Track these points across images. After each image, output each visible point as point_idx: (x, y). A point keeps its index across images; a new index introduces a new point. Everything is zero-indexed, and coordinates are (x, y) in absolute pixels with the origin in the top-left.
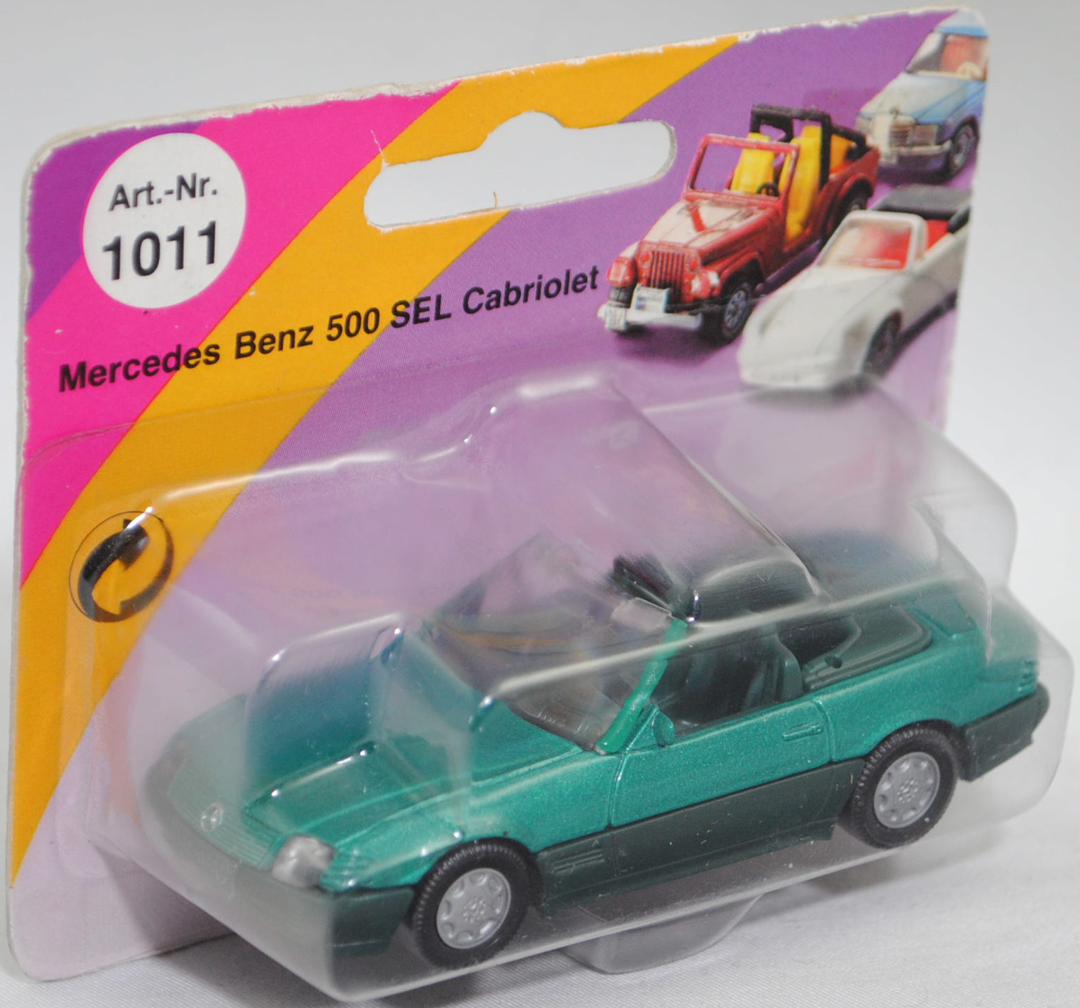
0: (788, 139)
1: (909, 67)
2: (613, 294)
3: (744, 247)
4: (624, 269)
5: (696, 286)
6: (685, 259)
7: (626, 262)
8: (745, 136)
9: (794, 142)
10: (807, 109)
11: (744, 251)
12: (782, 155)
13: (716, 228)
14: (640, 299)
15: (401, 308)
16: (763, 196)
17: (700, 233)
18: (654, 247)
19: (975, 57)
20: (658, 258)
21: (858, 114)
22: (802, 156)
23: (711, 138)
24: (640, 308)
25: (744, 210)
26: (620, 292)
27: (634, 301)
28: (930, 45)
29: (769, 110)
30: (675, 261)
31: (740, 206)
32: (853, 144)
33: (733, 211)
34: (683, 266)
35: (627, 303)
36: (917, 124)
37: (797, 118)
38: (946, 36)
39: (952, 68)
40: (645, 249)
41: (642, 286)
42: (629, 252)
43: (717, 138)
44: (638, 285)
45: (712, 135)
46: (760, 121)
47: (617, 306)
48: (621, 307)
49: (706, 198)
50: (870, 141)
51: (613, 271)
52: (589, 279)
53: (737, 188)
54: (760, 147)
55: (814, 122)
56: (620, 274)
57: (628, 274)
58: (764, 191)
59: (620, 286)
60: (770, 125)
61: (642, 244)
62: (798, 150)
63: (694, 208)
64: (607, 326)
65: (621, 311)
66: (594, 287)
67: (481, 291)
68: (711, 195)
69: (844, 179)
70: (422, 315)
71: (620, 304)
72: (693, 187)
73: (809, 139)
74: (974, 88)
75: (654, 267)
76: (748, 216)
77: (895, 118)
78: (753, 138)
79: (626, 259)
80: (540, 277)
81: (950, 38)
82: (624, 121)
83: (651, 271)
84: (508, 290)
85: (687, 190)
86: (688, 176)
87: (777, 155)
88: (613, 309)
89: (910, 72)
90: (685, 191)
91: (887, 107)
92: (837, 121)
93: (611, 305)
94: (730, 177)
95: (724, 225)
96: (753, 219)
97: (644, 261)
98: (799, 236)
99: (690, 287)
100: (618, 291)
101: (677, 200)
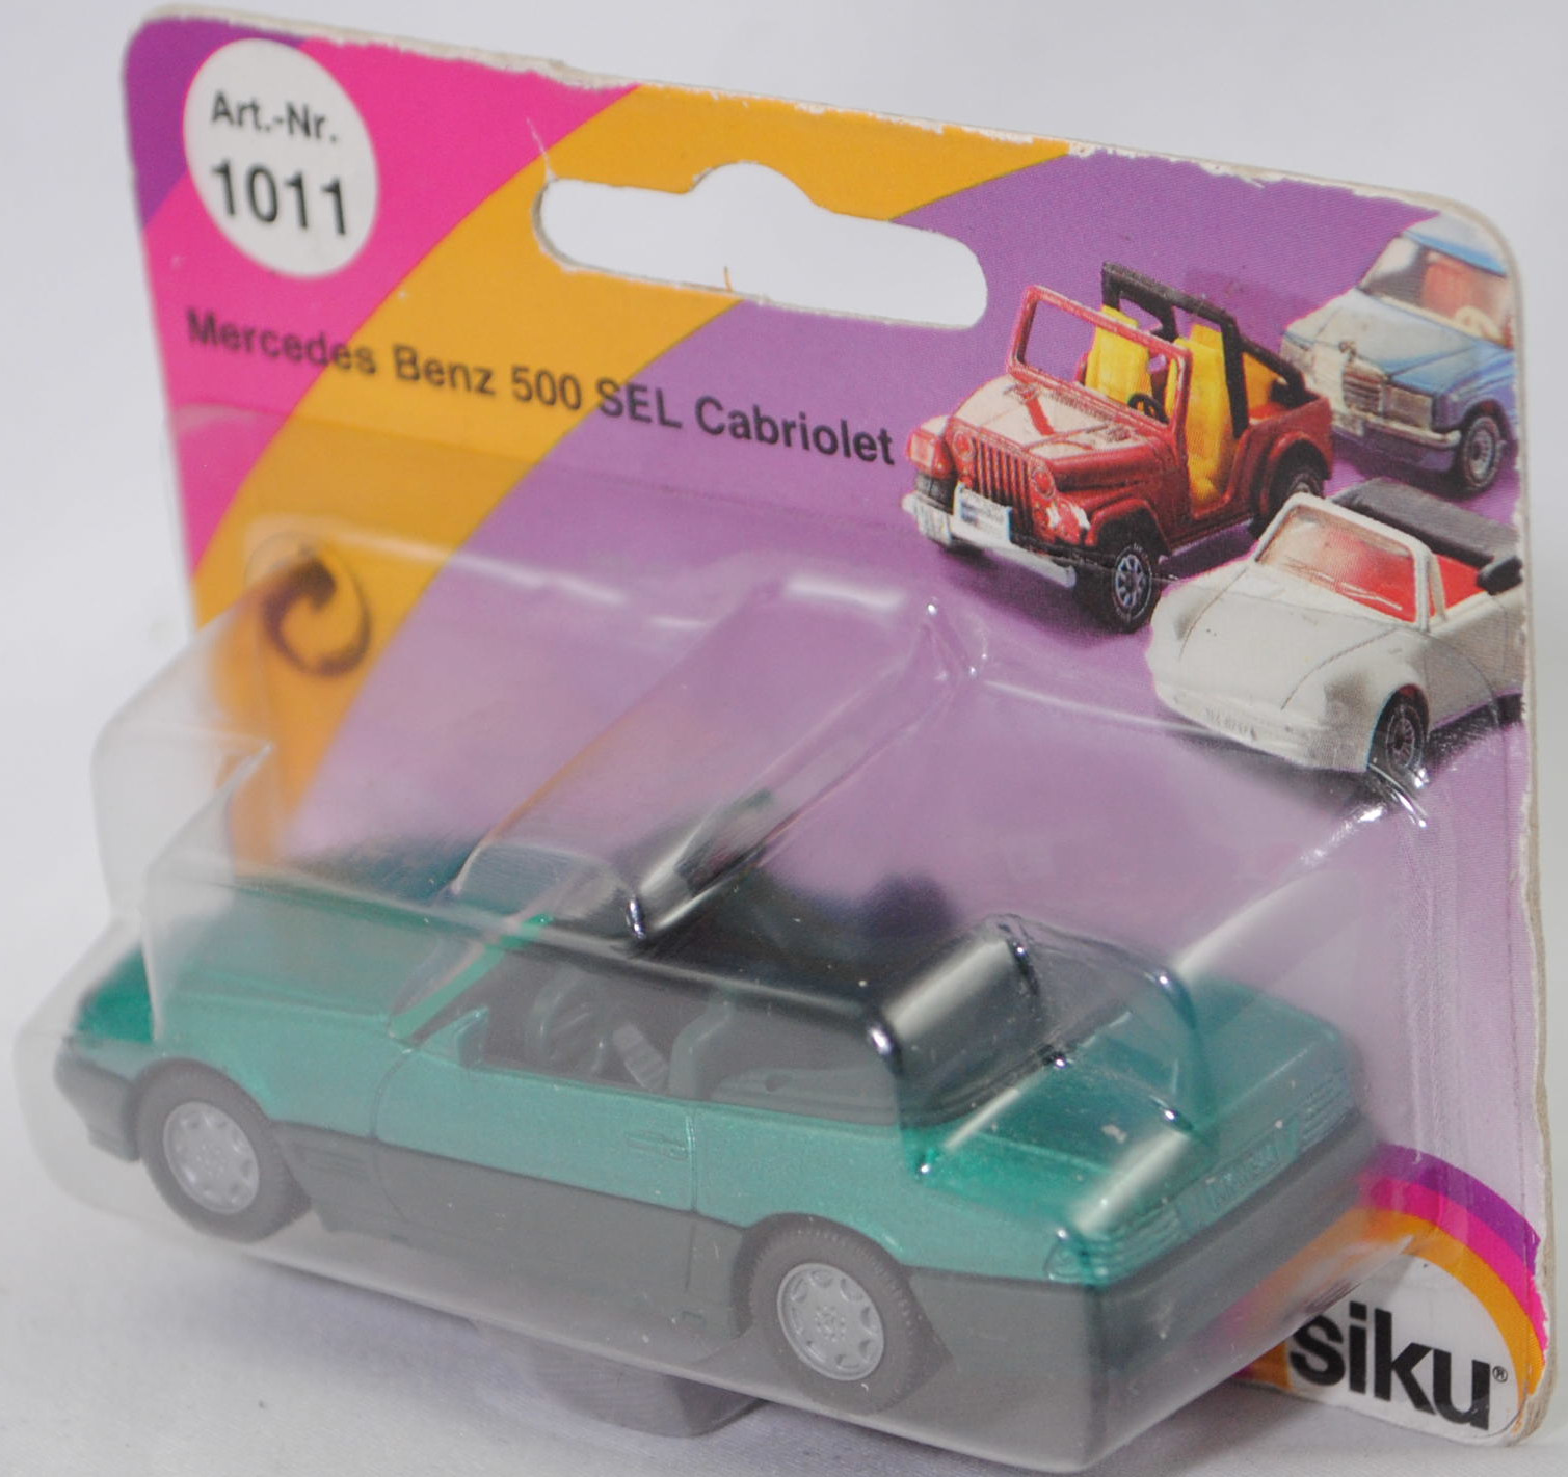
0: (1169, 333)
1: (1365, 282)
2: (921, 483)
3: (1123, 485)
4: (931, 451)
5: (1054, 518)
6: (1029, 469)
7: (933, 441)
8: (1098, 309)
9: (1179, 344)
10: (1195, 297)
11: (1122, 491)
12: (1163, 358)
13: (1070, 439)
14: (964, 505)
15: (608, 389)
16: (1140, 413)
17: (1046, 437)
18: (975, 434)
19: (1483, 302)
20: (983, 454)
21: (1283, 333)
22: (1195, 371)
23: (1040, 291)
24: (969, 520)
25: (1112, 426)
26: (932, 484)
27: (957, 505)
28: (1397, 257)
29: (1131, 279)
30: (1013, 467)
31: (1105, 417)
32: (1282, 380)
33: (1097, 422)
34: (1026, 481)
35: (947, 505)
36: (1390, 382)
37: (1180, 306)
38: (1424, 250)
39: (1449, 310)
40: (960, 431)
41: (967, 488)
42: (936, 426)
43: (1050, 295)
44: (960, 485)
45: (1040, 287)
46: (1116, 290)
47: (930, 504)
48: (937, 507)
49: (1048, 386)
50: (1310, 384)
51: (914, 446)
52: (879, 446)
53: (1095, 386)
54: (1121, 331)
55: (1209, 322)
56: (927, 457)
57: (940, 461)
58: (1140, 405)
59: (931, 475)
60: (1136, 302)
61: (952, 421)
62: (1188, 357)
63: (1030, 394)
64: (922, 528)
65: (938, 515)
66: (889, 461)
67: (719, 407)
68: (1055, 384)
69: (1274, 433)
70: (640, 411)
71: (934, 502)
72: (1022, 359)
73: (1204, 345)
74: (1488, 355)
75: (980, 465)
76: (1122, 439)
77: (1350, 361)
78: (1107, 313)
79: (933, 435)
80: (803, 416)
81: (1433, 257)
82: (898, 220)
83: (976, 471)
84: (760, 420)
85: (1014, 361)
86: (1013, 340)
87: (1153, 356)
88: (927, 508)
89: (1367, 291)
90: (1011, 363)
91: (1334, 338)
92: (1249, 332)
93: (920, 499)
94: (1082, 365)
95: (1084, 438)
96: (1128, 444)
97: (961, 451)
98: (1212, 500)
99: (1046, 518)
100: (929, 482)
101: (1000, 373)
